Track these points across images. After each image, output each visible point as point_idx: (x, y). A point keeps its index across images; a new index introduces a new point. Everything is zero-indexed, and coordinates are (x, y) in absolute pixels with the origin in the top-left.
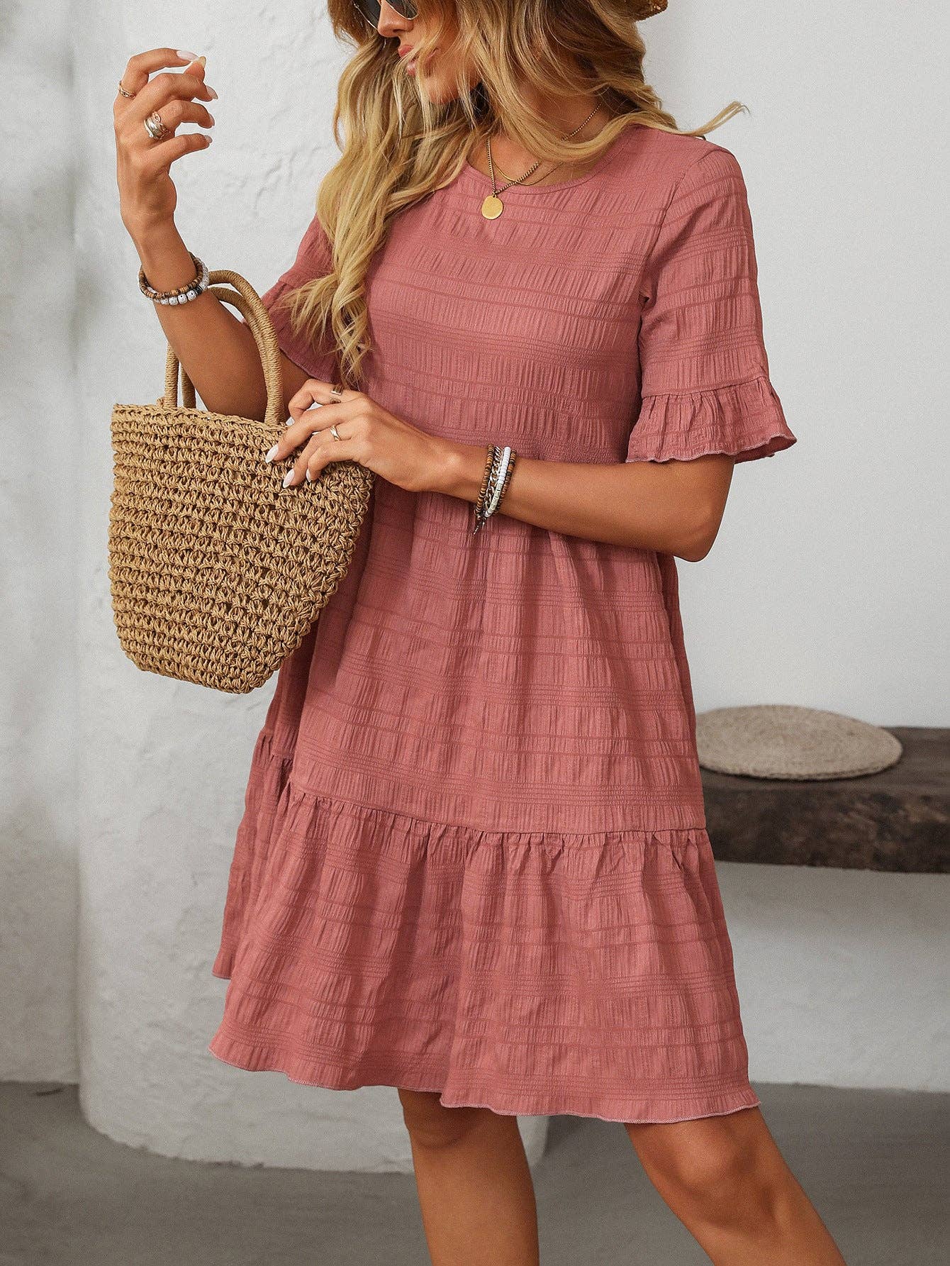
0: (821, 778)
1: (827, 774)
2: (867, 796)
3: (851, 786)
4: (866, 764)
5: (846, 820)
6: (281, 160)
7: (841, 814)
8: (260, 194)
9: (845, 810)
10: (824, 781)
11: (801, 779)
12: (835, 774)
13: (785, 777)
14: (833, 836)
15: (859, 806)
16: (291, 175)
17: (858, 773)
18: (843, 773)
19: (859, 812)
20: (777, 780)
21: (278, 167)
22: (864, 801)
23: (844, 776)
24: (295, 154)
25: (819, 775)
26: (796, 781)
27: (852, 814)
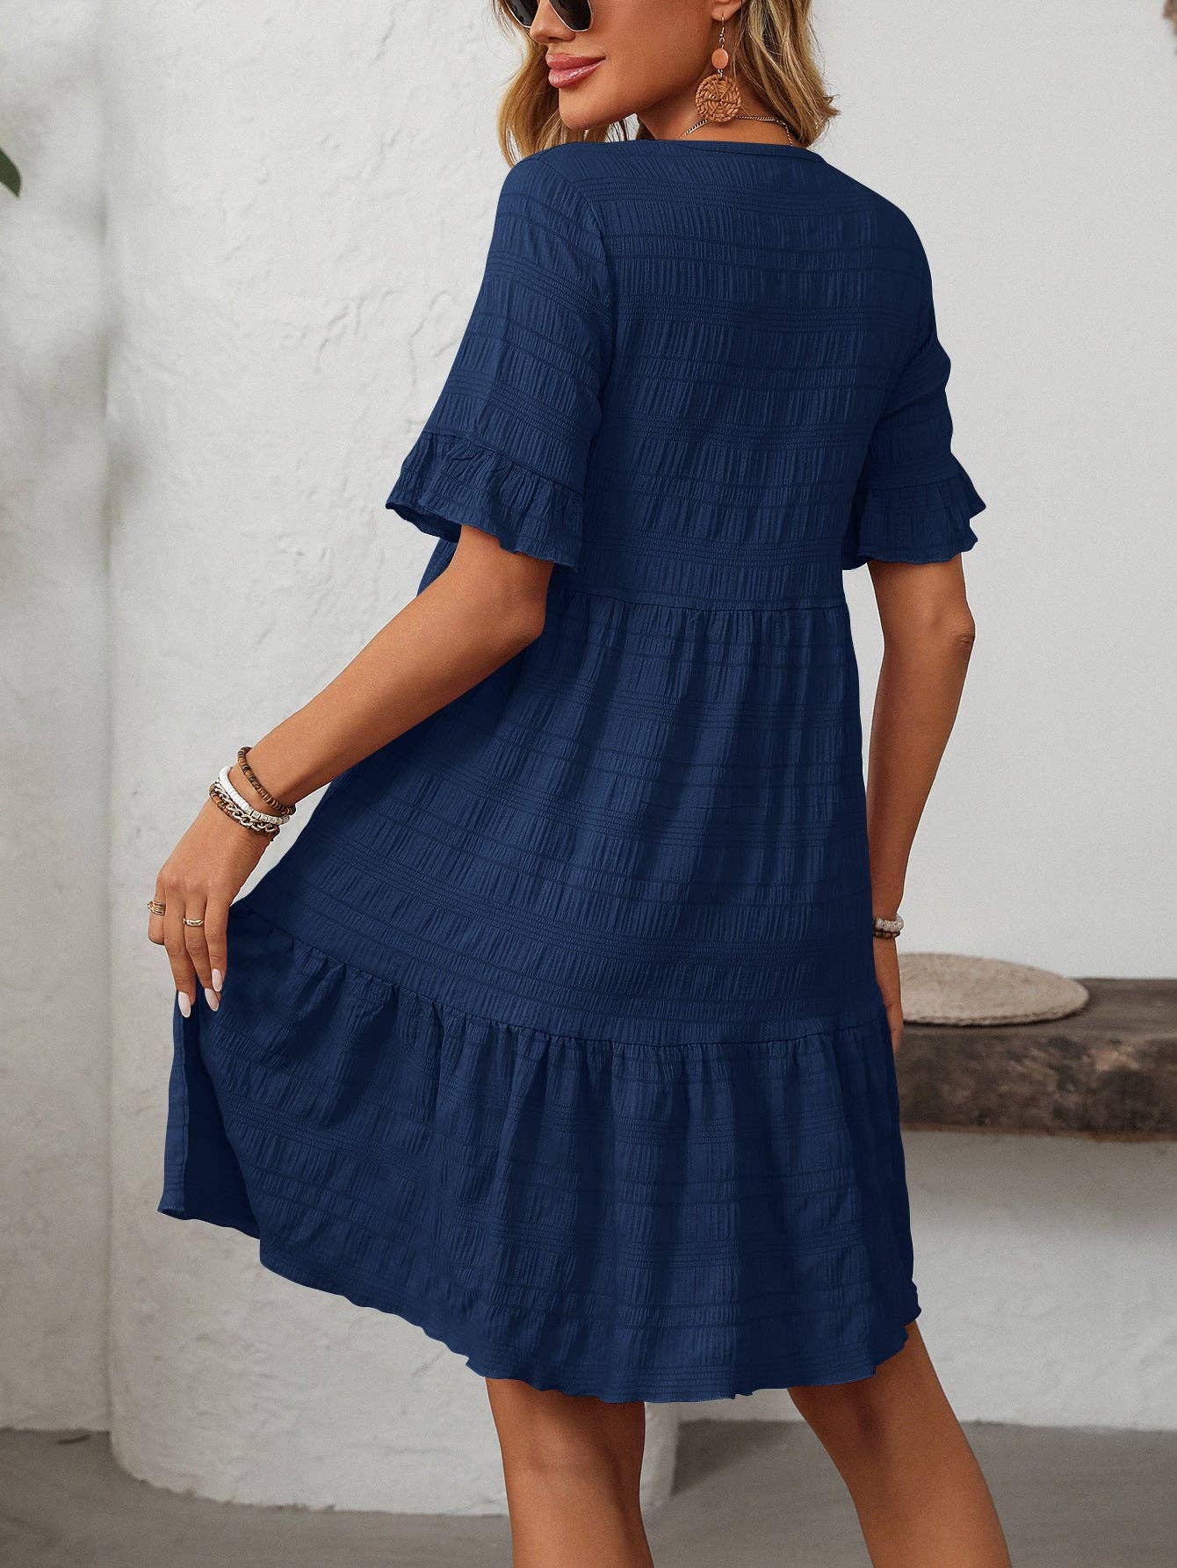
0: (987, 1022)
1: (995, 1018)
2: (1044, 1040)
3: (1023, 1031)
4: (1043, 1008)
5: (1020, 1069)
6: (346, 308)
7: (1012, 1063)
8: (323, 346)
9: (1018, 1058)
10: (991, 1026)
11: (963, 1023)
12: (1005, 1018)
13: (942, 1021)
14: (1004, 1088)
15: (1035, 1052)
16: (359, 323)
17: (1034, 1018)
18: (1015, 1017)
19: (1034, 1059)
20: (929, 1025)
21: (344, 316)
22: (1040, 1047)
23: (1017, 1020)
24: (363, 300)
25: (985, 1019)
26: (955, 1026)
27: (1027, 1062)
